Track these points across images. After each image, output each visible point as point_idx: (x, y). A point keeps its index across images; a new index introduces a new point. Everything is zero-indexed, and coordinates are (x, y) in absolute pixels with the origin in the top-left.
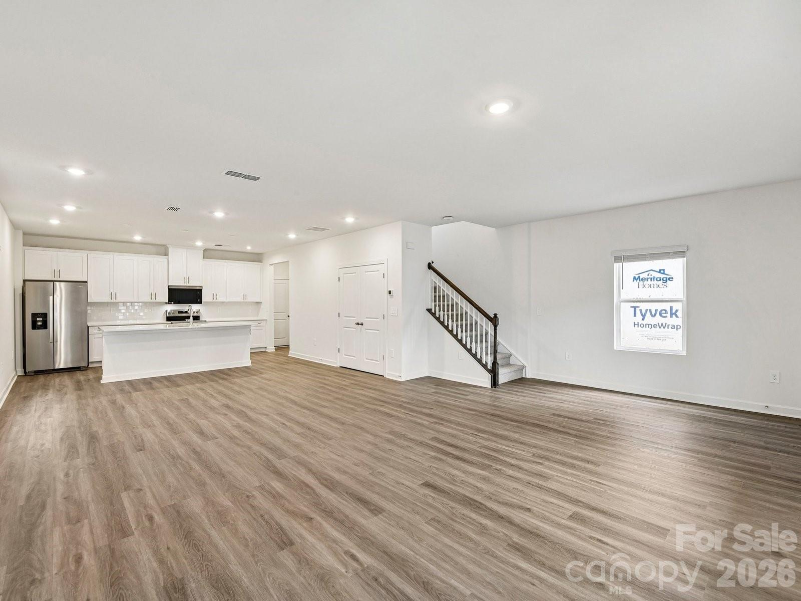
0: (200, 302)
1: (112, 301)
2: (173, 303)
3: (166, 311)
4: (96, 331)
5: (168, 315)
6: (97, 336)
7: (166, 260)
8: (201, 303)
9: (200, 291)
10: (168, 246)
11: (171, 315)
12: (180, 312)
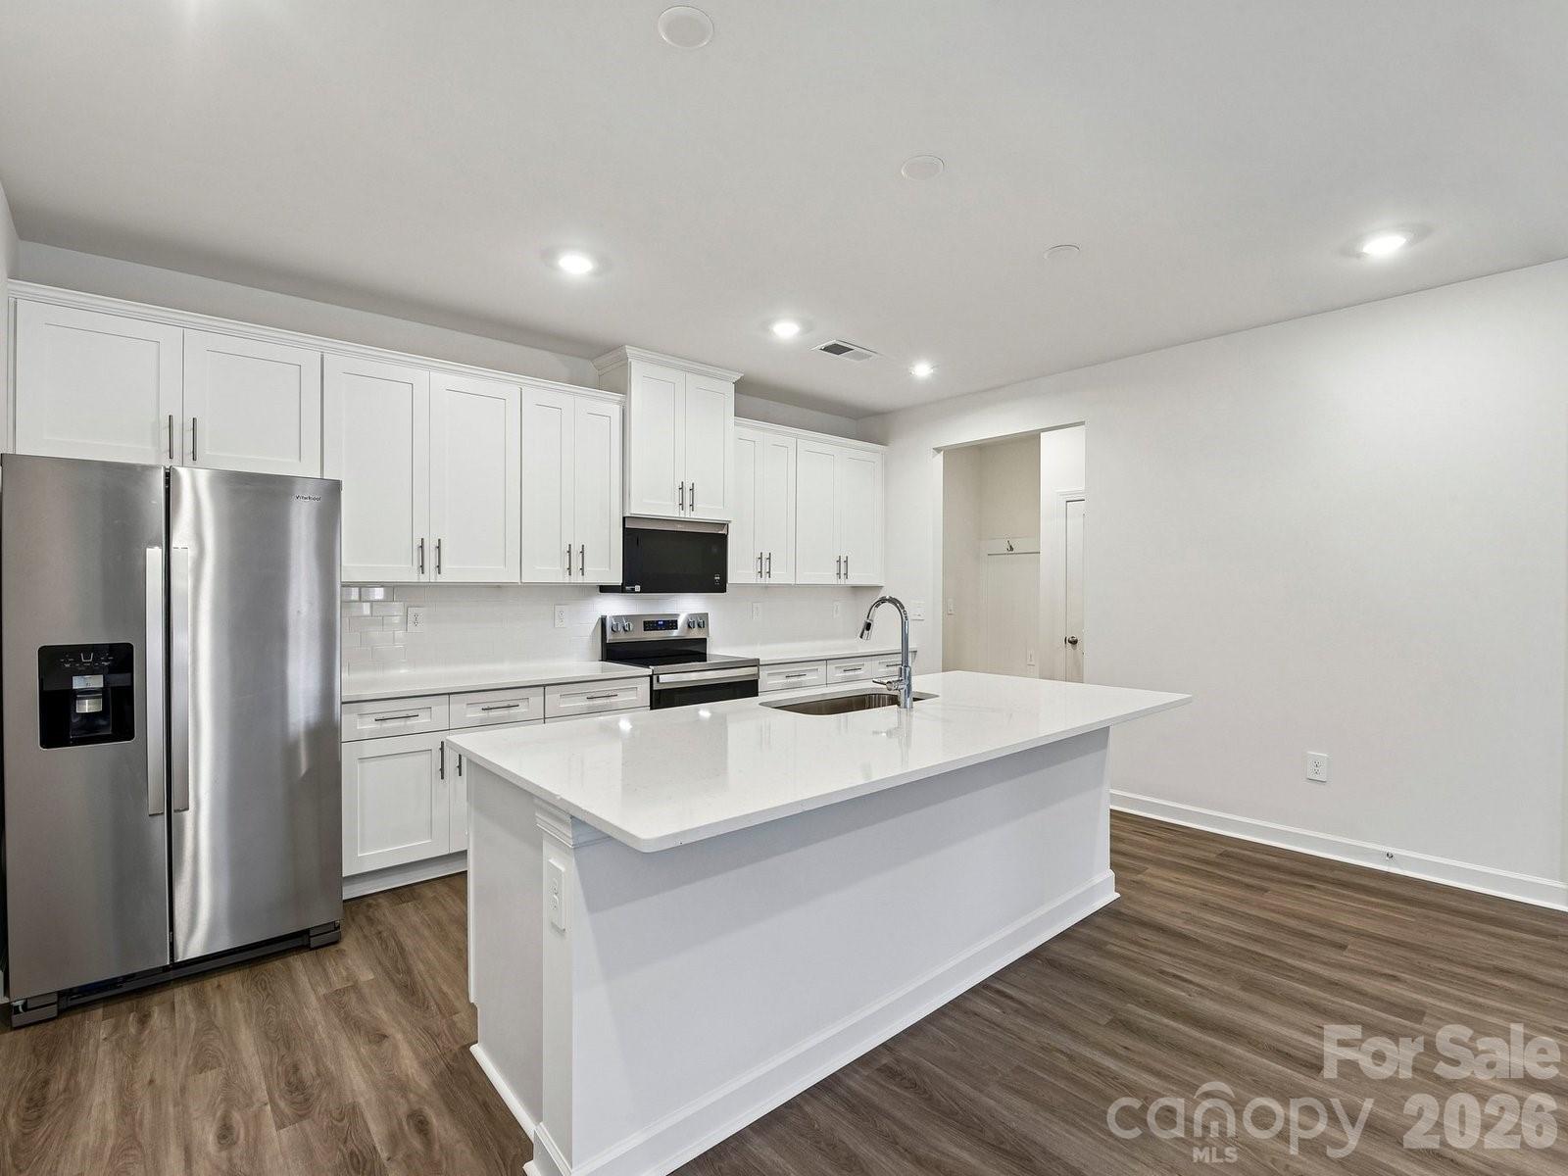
0: (721, 588)
1: (424, 579)
2: (638, 588)
3: (603, 620)
4: (368, 726)
5: (610, 637)
6: (370, 748)
7: (615, 411)
8: (723, 590)
9: (720, 541)
10: (629, 350)
11: (622, 637)
12: (650, 625)
